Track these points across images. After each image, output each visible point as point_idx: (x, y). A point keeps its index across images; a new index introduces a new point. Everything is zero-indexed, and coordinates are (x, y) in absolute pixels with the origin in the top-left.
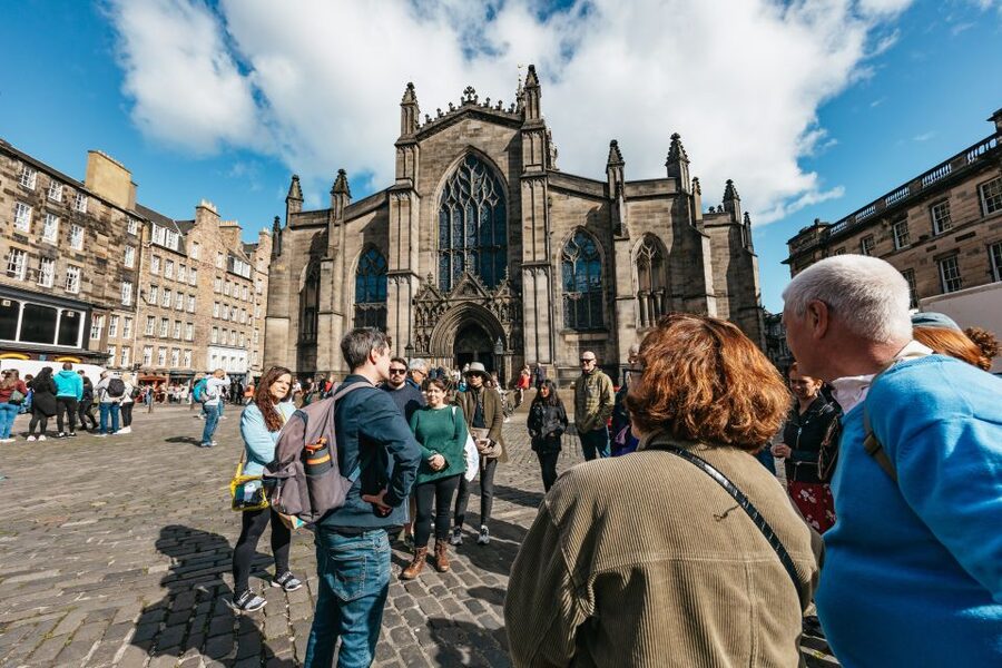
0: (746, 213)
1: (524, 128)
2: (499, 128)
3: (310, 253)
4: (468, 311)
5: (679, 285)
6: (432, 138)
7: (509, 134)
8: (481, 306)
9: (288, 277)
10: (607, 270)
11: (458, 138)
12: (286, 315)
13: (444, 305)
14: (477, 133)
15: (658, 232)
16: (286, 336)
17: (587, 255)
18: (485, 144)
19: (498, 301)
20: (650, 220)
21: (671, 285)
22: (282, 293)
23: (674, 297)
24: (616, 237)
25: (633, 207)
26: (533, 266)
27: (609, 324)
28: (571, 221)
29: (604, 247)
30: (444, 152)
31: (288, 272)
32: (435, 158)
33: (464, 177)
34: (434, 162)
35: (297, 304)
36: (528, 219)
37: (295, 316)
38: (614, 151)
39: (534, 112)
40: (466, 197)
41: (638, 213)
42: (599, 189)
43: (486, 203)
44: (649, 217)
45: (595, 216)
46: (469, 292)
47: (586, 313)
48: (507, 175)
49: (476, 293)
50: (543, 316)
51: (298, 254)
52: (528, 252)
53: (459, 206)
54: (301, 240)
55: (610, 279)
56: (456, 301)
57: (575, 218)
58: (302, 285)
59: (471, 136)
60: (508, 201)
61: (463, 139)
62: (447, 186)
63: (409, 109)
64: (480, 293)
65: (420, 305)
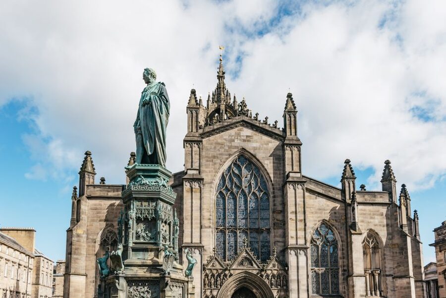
0: (415, 211)
1: (286, 142)
2: (266, 138)
3: (106, 220)
4: (245, 278)
5: (391, 268)
6: (212, 138)
7: (274, 144)
8: (256, 275)
9: (85, 240)
10: (343, 254)
11: (234, 141)
12: (83, 272)
13: (227, 272)
14: (248, 139)
15: (377, 229)
16: (84, 291)
17: (328, 242)
18: (255, 149)
19: (269, 272)
20: (372, 220)
21: (385, 267)
22: (80, 254)
23: (387, 276)
24: (353, 232)
25: (361, 210)
26: (297, 249)
27: (345, 293)
28: (319, 215)
29: (341, 237)
30: (222, 151)
31: (85, 236)
32: (215, 154)
33: (237, 172)
34: (214, 157)
35: (93, 264)
36: (292, 213)
37: (92, 274)
38: (348, 168)
39: (293, 130)
40: (239, 187)
41: (364, 214)
42: (338, 194)
43: (254, 194)
44: (371, 218)
45: (335, 213)
46: (246, 263)
47: (327, 283)
48: (272, 176)
49: (252, 265)
50: (303, 285)
51: (93, 221)
52: (292, 237)
53: (232, 193)
54: (96, 209)
55: (345, 260)
56: (237, 271)
57: (321, 213)
58: (97, 247)
59: (244, 141)
60: (272, 195)
61: (237, 143)
62: (223, 177)
63: (194, 112)
64: (255, 265)
65: (207, 272)
